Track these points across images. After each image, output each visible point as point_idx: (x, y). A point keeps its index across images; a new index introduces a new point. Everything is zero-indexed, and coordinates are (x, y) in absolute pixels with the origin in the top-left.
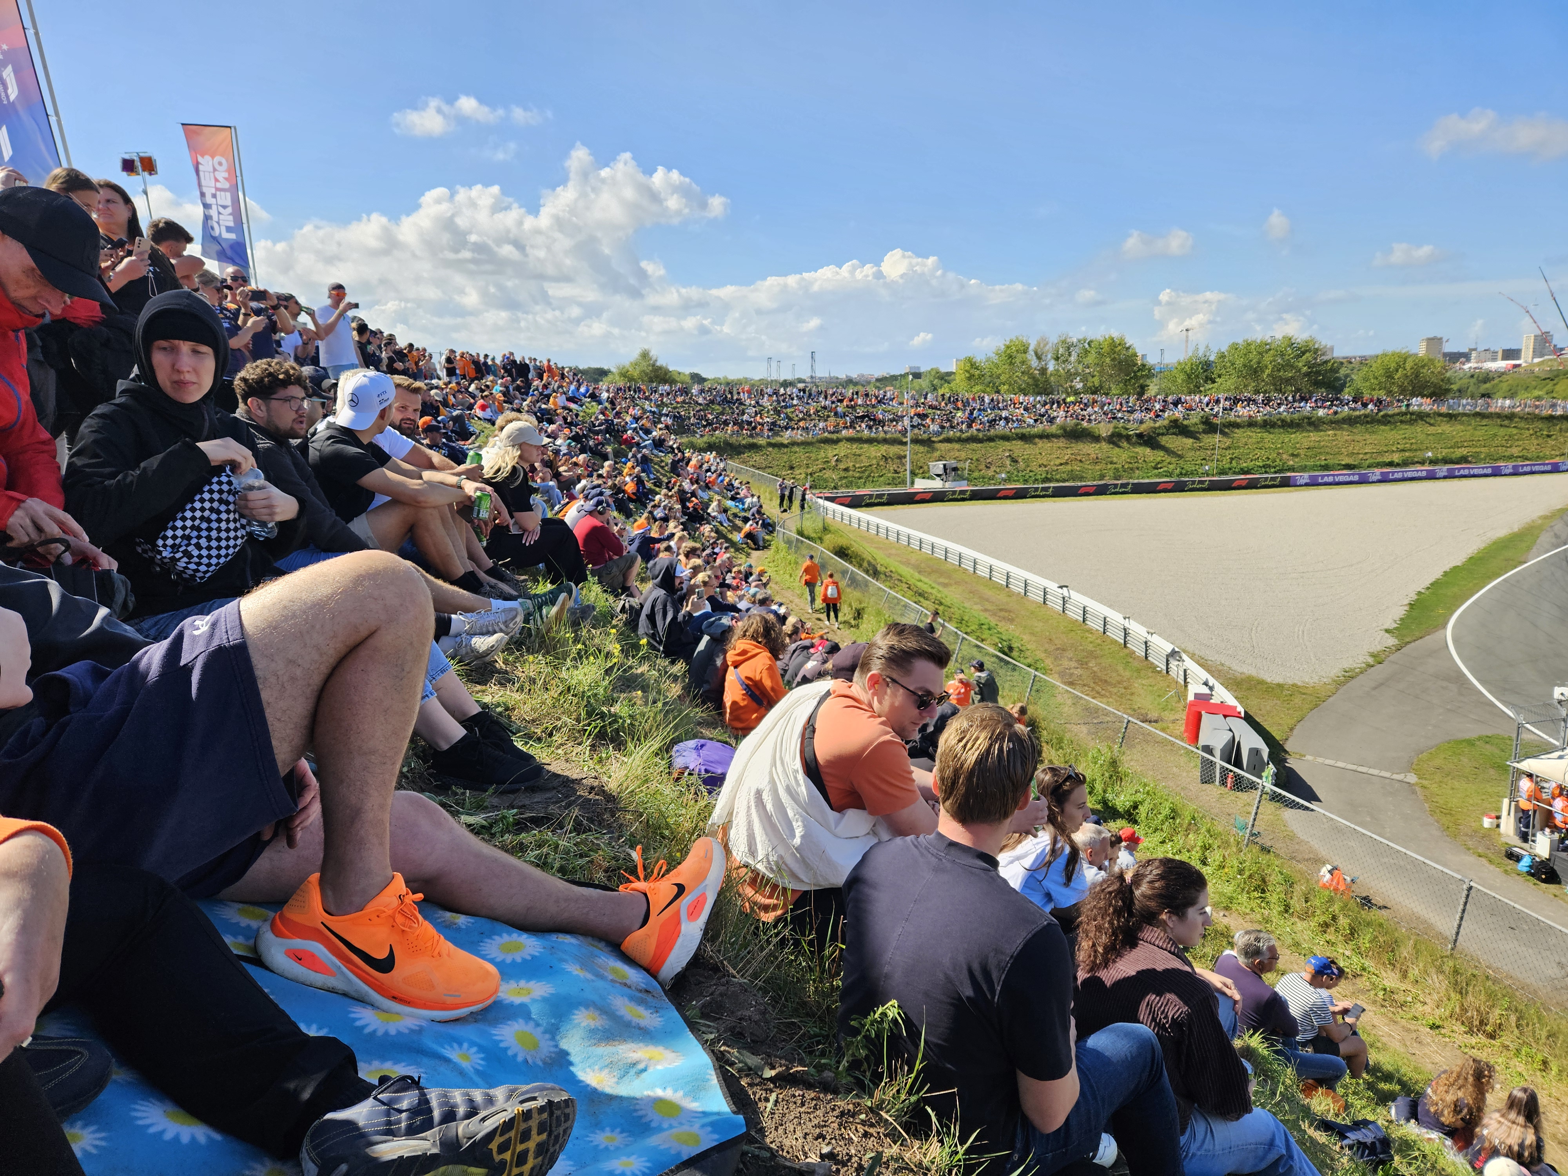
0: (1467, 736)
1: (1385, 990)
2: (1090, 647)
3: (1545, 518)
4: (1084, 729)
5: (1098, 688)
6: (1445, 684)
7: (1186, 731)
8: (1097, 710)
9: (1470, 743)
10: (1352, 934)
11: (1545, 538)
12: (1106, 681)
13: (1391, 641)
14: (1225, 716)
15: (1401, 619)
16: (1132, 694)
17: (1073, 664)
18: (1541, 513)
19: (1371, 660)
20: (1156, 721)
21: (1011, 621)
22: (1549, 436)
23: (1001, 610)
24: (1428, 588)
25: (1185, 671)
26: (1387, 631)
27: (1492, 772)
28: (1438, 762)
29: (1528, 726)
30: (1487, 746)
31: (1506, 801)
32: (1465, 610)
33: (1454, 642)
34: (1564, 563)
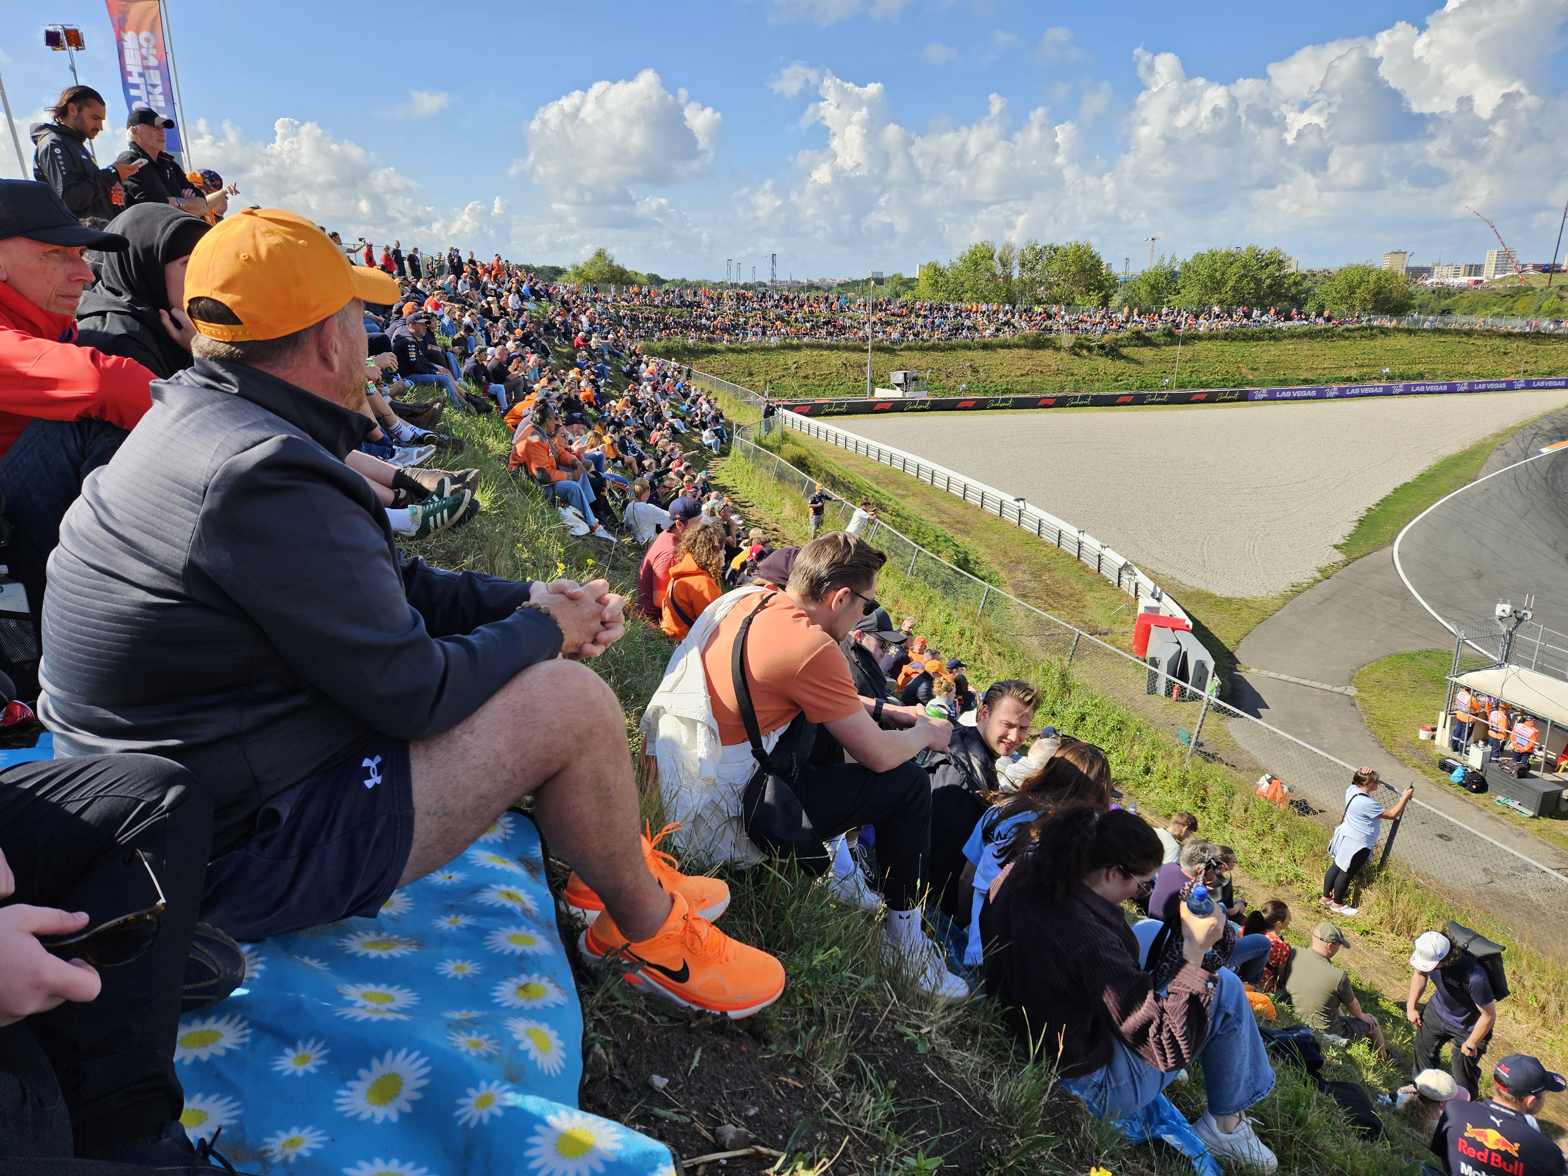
0: (1408, 650)
2: (1045, 560)
3: (1497, 436)
4: (1035, 641)
5: (1050, 601)
6: (1389, 599)
7: (1134, 643)
8: (1049, 622)
9: (1411, 657)
10: (1288, 842)
11: (1496, 458)
12: (1058, 594)
13: (1339, 557)
14: (1174, 630)
15: (1350, 535)
16: (1084, 607)
17: (1027, 577)
18: (1494, 432)
19: (1318, 576)
20: (1106, 634)
21: (968, 533)
22: (1505, 354)
23: (957, 522)
24: (1378, 505)
25: (1136, 585)
26: (1336, 547)
27: (1429, 685)
28: (1377, 675)
29: (1468, 642)
30: (1427, 661)
31: (1442, 715)
32: (1413, 527)
33: (1401, 557)
34: (1513, 481)
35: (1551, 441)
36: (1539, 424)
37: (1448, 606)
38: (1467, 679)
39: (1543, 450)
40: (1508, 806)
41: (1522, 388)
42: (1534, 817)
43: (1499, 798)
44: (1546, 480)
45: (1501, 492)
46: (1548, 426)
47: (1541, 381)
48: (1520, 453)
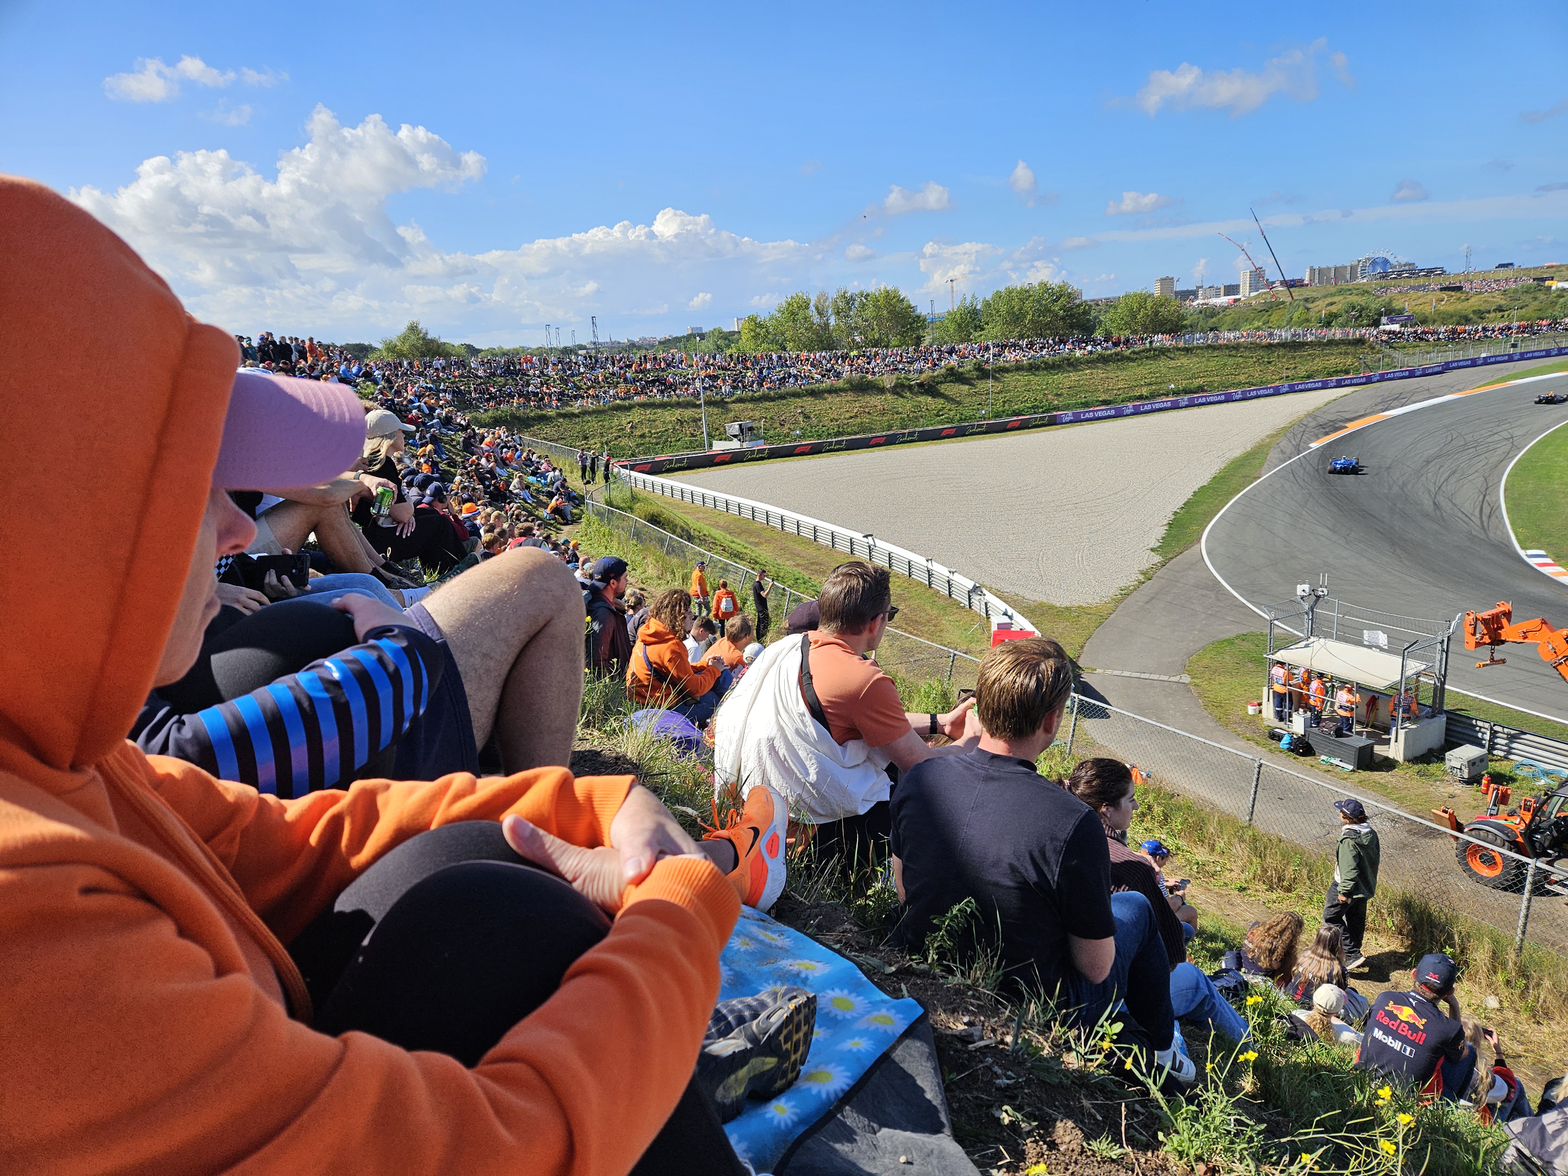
0: (1227, 636)
1: (1198, 863)
3: (1272, 436)
4: (905, 670)
6: (1205, 593)
8: (914, 648)
9: (1230, 642)
10: (1166, 819)
11: (1273, 455)
13: (1157, 559)
15: (1163, 538)
18: (1269, 433)
19: (1141, 578)
22: (1269, 363)
24: (1182, 508)
25: (986, 604)
26: (1155, 550)
27: (1251, 665)
28: (1206, 662)
29: (1276, 622)
30: (1244, 643)
31: (1265, 689)
32: (1214, 525)
33: (1208, 553)
34: (1291, 475)
35: (1317, 437)
36: (1305, 423)
37: (1254, 592)
38: (1280, 656)
39: (1312, 445)
40: (1332, 764)
41: (1287, 392)
42: (1353, 771)
43: (1323, 757)
44: (1317, 471)
45: (1283, 486)
46: (1313, 424)
47: (1301, 384)
48: (1293, 449)
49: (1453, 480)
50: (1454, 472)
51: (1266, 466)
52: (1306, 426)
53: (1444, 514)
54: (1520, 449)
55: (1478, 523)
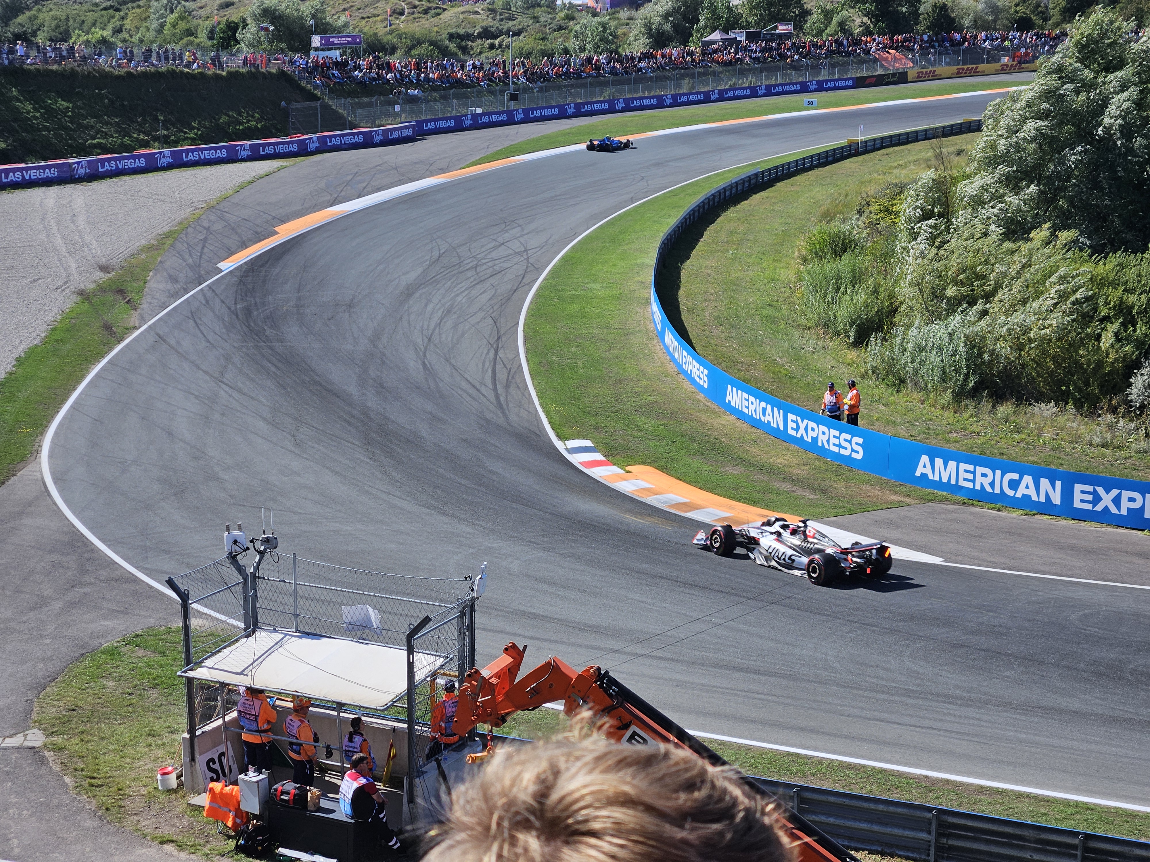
0: (106, 642)
3: (149, 248)
6: (55, 557)
9: (112, 652)
18: (144, 242)
30: (140, 652)
32: (61, 425)
33: (57, 480)
34: (191, 322)
35: (229, 251)
36: (206, 224)
39: (222, 265)
44: (235, 313)
45: (176, 342)
46: (218, 226)
47: (192, 151)
48: (190, 274)
49: (449, 324)
50: (449, 311)
51: (145, 306)
52: (208, 229)
53: (441, 385)
54: (539, 271)
55: (493, 399)
